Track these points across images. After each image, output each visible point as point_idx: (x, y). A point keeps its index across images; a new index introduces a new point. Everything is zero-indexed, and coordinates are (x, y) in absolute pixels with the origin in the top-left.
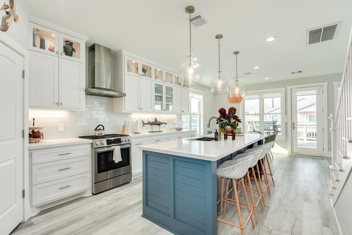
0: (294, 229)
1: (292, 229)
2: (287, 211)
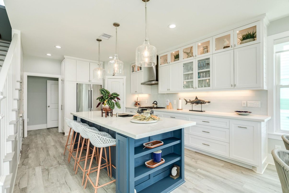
0: (47, 173)
1: (48, 172)
2: (58, 181)
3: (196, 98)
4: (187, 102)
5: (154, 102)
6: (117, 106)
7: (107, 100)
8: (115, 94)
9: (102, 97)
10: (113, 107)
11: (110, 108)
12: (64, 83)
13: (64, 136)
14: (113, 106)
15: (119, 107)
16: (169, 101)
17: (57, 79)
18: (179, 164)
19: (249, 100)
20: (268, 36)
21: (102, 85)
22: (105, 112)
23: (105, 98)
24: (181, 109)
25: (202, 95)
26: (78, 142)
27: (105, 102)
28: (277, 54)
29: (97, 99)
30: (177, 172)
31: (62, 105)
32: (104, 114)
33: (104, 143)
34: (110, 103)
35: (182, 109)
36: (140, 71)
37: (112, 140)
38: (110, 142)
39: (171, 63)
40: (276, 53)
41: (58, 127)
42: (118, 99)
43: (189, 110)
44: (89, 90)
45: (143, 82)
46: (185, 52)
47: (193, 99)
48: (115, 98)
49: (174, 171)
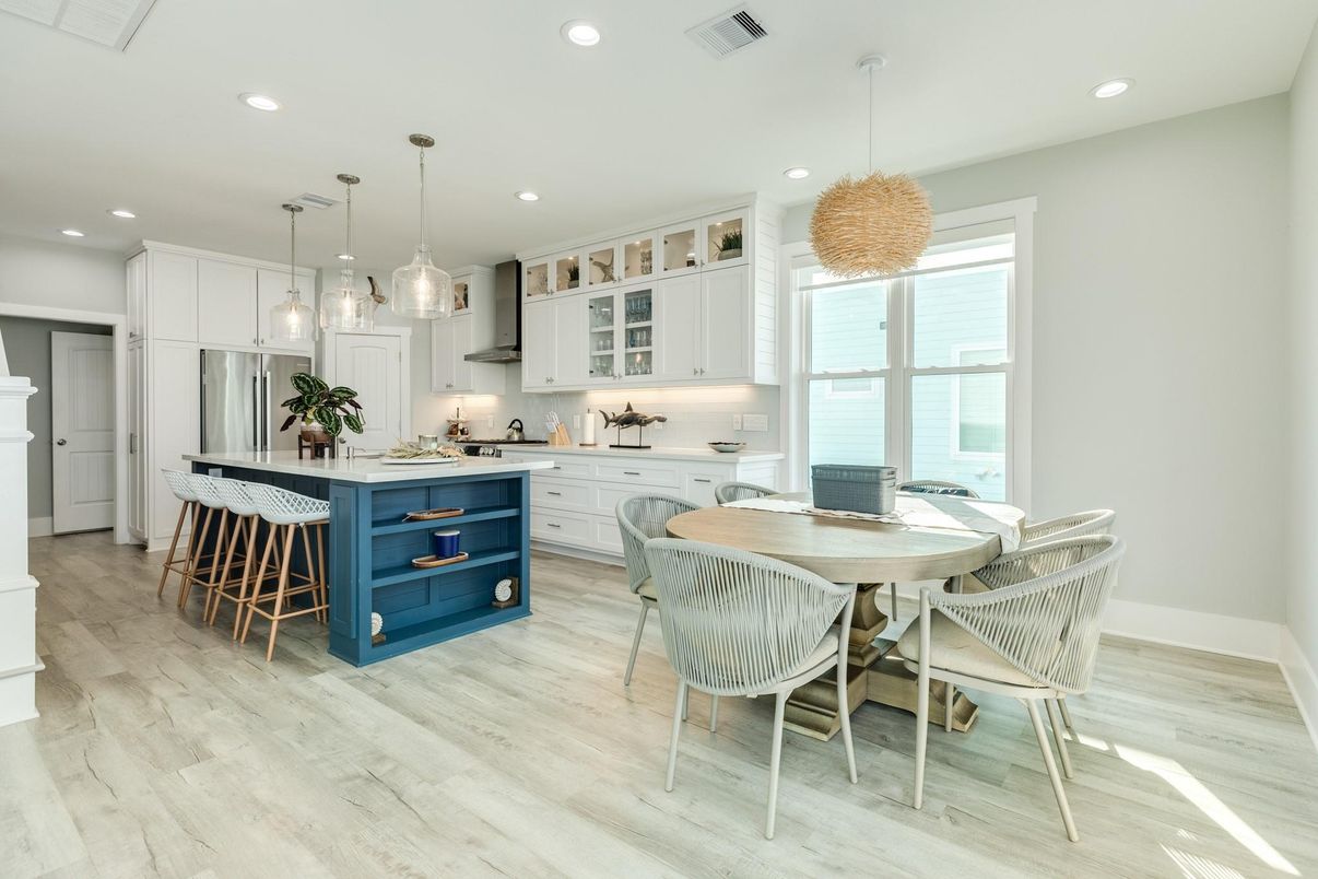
3: (629, 408)
4: (608, 421)
5: (513, 422)
6: (352, 425)
7: (314, 408)
8: (344, 392)
9: (299, 401)
10: (337, 429)
11: (325, 432)
12: (141, 347)
13: (147, 553)
14: (338, 427)
15: (356, 426)
16: (555, 417)
17: (107, 331)
18: (514, 571)
19: (748, 413)
20: (783, 244)
21: (310, 359)
22: (309, 444)
23: (309, 402)
24: (592, 442)
25: (643, 398)
26: (214, 553)
27: (310, 415)
28: (804, 292)
29: (284, 405)
30: (512, 592)
31: (131, 435)
32: (307, 453)
33: (297, 510)
34: (325, 415)
35: (595, 445)
36: (464, 311)
37: (321, 504)
38: (314, 511)
39: (557, 294)
40: (801, 289)
41: (111, 529)
42: (357, 406)
43: (611, 446)
44: (255, 378)
45: (472, 350)
46: (596, 263)
47: (621, 412)
48: (342, 404)
49: (503, 591)
